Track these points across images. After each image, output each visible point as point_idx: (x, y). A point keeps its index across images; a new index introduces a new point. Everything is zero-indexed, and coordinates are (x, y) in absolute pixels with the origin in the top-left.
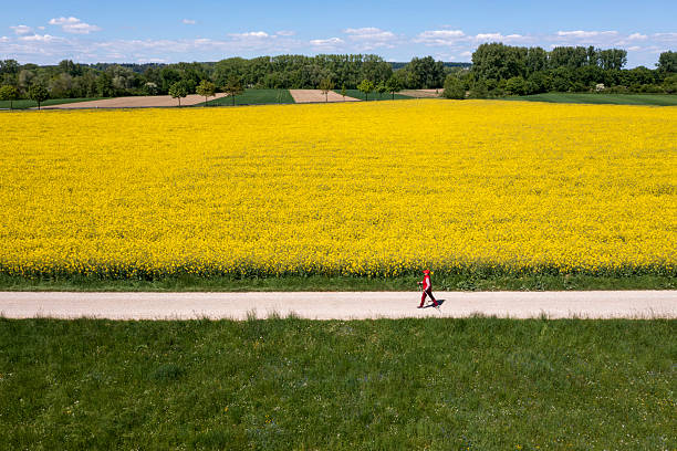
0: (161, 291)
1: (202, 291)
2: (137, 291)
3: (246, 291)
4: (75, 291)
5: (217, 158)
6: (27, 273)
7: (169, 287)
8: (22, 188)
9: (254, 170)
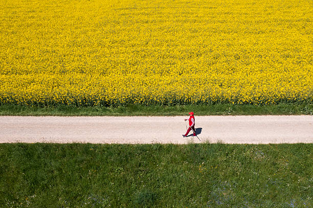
0: (117, 115)
1: (145, 115)
2: (101, 115)
3: (174, 115)
4: (61, 115)
5: (121, 9)
6: (29, 102)
7: (122, 112)
8: (13, 33)
9: (146, 18)
